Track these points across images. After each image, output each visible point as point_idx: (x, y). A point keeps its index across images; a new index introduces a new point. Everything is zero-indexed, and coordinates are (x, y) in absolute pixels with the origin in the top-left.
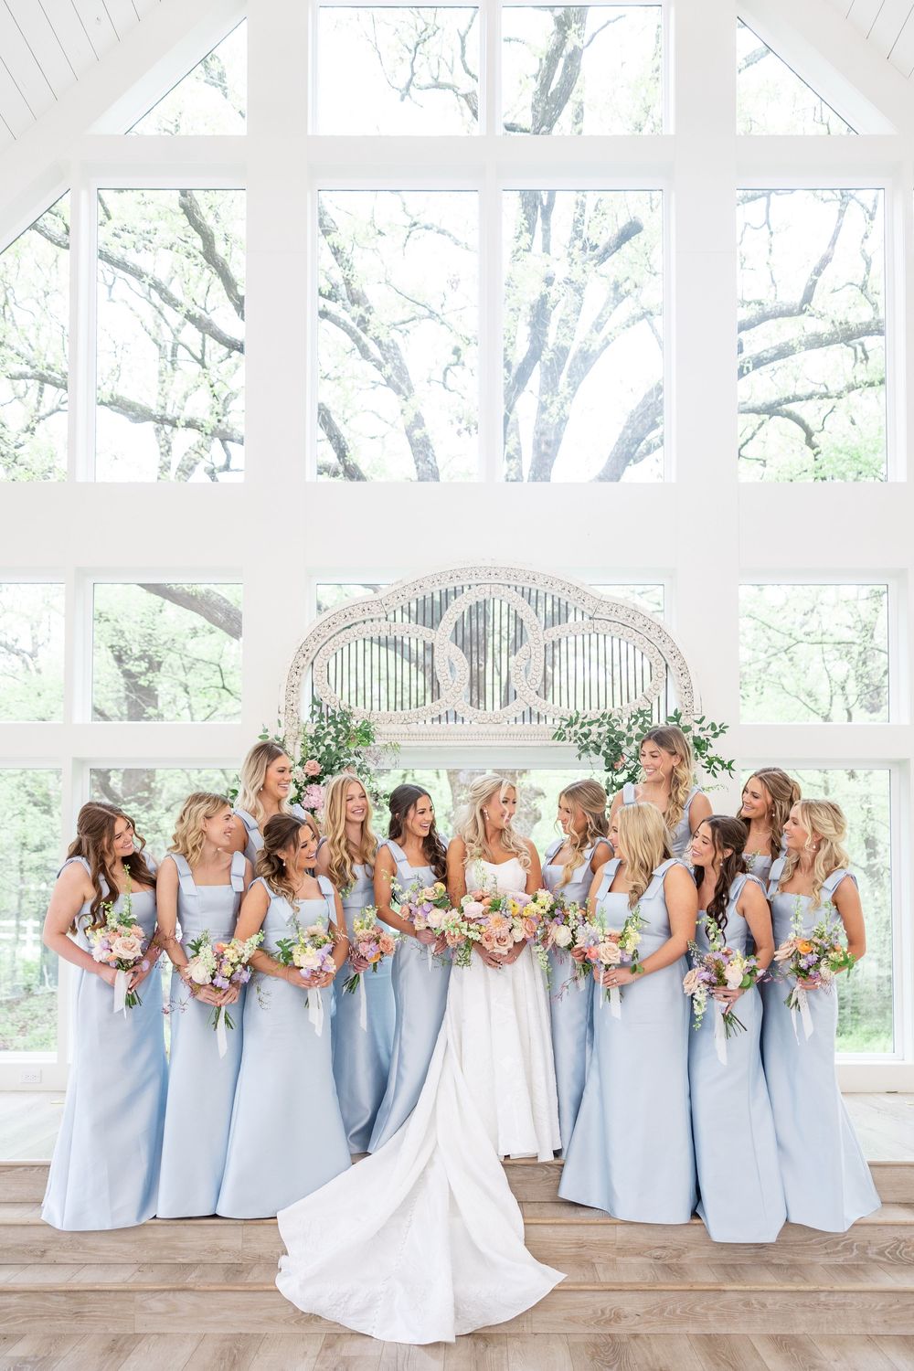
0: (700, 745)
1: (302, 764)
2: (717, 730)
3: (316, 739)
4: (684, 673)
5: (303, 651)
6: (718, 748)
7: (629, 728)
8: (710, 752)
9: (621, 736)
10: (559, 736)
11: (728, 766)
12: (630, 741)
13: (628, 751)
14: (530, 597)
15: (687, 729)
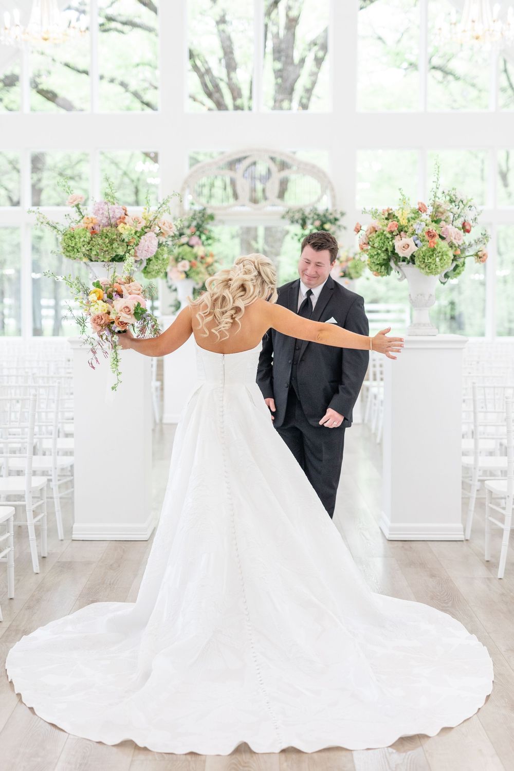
0: (336, 220)
1: (189, 227)
2: (343, 214)
3: (194, 218)
4: (332, 190)
5: (186, 182)
6: (342, 222)
7: (310, 214)
8: (338, 223)
9: (306, 217)
10: (283, 217)
11: (345, 228)
12: (309, 219)
13: (309, 222)
14: (273, 159)
15: (331, 214)
